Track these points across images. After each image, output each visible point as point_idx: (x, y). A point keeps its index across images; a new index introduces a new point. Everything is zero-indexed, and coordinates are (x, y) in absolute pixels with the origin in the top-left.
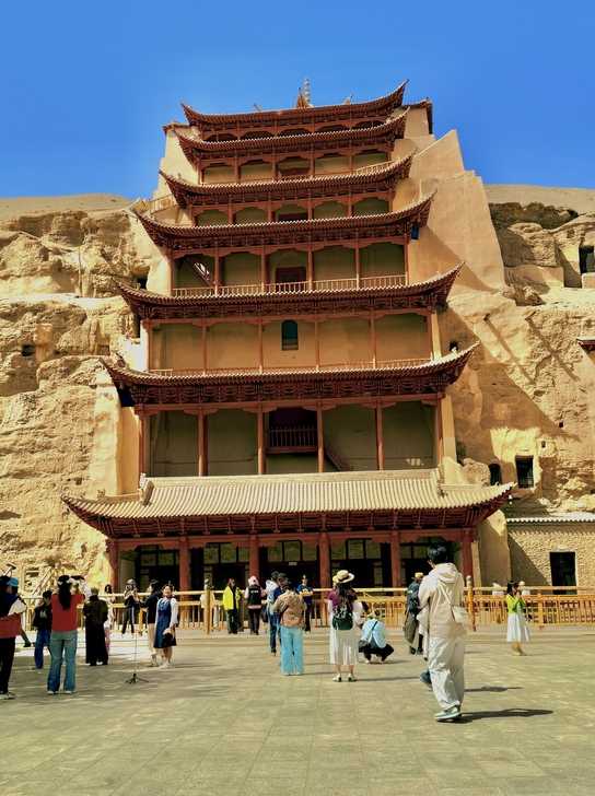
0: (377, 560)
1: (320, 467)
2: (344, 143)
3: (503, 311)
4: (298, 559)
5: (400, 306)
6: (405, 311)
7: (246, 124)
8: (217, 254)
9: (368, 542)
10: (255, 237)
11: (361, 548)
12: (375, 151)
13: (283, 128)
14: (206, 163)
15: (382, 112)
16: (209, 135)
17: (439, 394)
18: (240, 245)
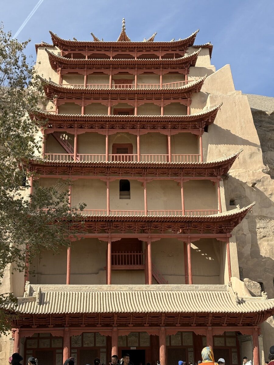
0: (190, 347)
1: (150, 281)
2: (157, 66)
3: (263, 182)
4: (137, 345)
5: (200, 174)
6: (203, 178)
7: (92, 49)
8: (76, 132)
9: (184, 334)
10: (102, 123)
11: (180, 338)
12: (177, 73)
13: (116, 53)
14: (66, 71)
15: (181, 49)
16: (66, 53)
17: (228, 235)
18: (92, 128)
